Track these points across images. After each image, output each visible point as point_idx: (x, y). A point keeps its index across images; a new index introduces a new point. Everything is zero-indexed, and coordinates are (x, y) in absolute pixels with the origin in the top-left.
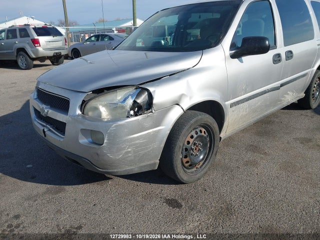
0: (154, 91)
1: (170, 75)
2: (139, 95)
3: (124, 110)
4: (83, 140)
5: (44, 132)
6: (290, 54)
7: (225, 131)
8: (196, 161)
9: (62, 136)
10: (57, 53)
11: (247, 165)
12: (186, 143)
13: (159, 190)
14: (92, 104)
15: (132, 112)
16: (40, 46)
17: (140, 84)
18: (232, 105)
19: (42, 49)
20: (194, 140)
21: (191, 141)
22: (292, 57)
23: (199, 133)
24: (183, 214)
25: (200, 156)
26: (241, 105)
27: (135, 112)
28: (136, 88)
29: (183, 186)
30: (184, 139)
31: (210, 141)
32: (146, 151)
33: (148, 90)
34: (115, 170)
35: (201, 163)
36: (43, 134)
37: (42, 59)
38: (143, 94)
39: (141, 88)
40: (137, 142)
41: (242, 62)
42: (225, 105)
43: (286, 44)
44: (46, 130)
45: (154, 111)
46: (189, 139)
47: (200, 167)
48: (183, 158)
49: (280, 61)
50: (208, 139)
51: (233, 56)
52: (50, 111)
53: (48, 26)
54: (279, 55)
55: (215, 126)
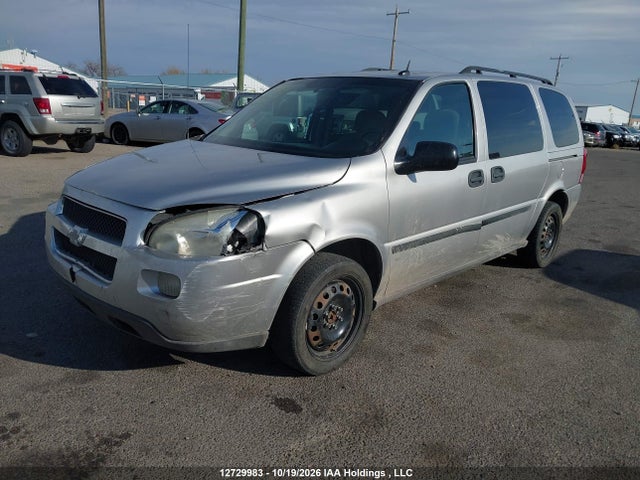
0: (268, 217)
1: (296, 193)
2: (243, 221)
3: (217, 244)
4: (144, 289)
5: (73, 273)
6: (498, 174)
7: (383, 292)
8: (331, 337)
9: (107, 281)
10: (82, 130)
11: (416, 351)
12: (315, 306)
13: (265, 385)
14: (164, 230)
15: (230, 248)
16: (50, 113)
17: (247, 204)
18: (395, 249)
19: (53, 119)
20: (330, 302)
21: (325, 302)
22: (502, 177)
23: (339, 291)
24: (304, 421)
25: (339, 330)
26: (412, 250)
27: (234, 248)
28: (240, 210)
29: (306, 379)
30: (312, 299)
31: (356, 306)
32: (248, 314)
33: (258, 215)
34: (194, 343)
35: (340, 342)
36: (69, 276)
37: (52, 138)
38: (250, 219)
39: (247, 209)
40: (235, 296)
41: (414, 180)
42: (383, 248)
43: (493, 156)
44: (75, 269)
45: (265, 249)
46: (320, 299)
47: (338, 350)
48: (310, 331)
49: (481, 182)
50: (354, 302)
51: (399, 171)
52: (89, 237)
53: (70, 77)
54: (479, 173)
55: (366, 281)
